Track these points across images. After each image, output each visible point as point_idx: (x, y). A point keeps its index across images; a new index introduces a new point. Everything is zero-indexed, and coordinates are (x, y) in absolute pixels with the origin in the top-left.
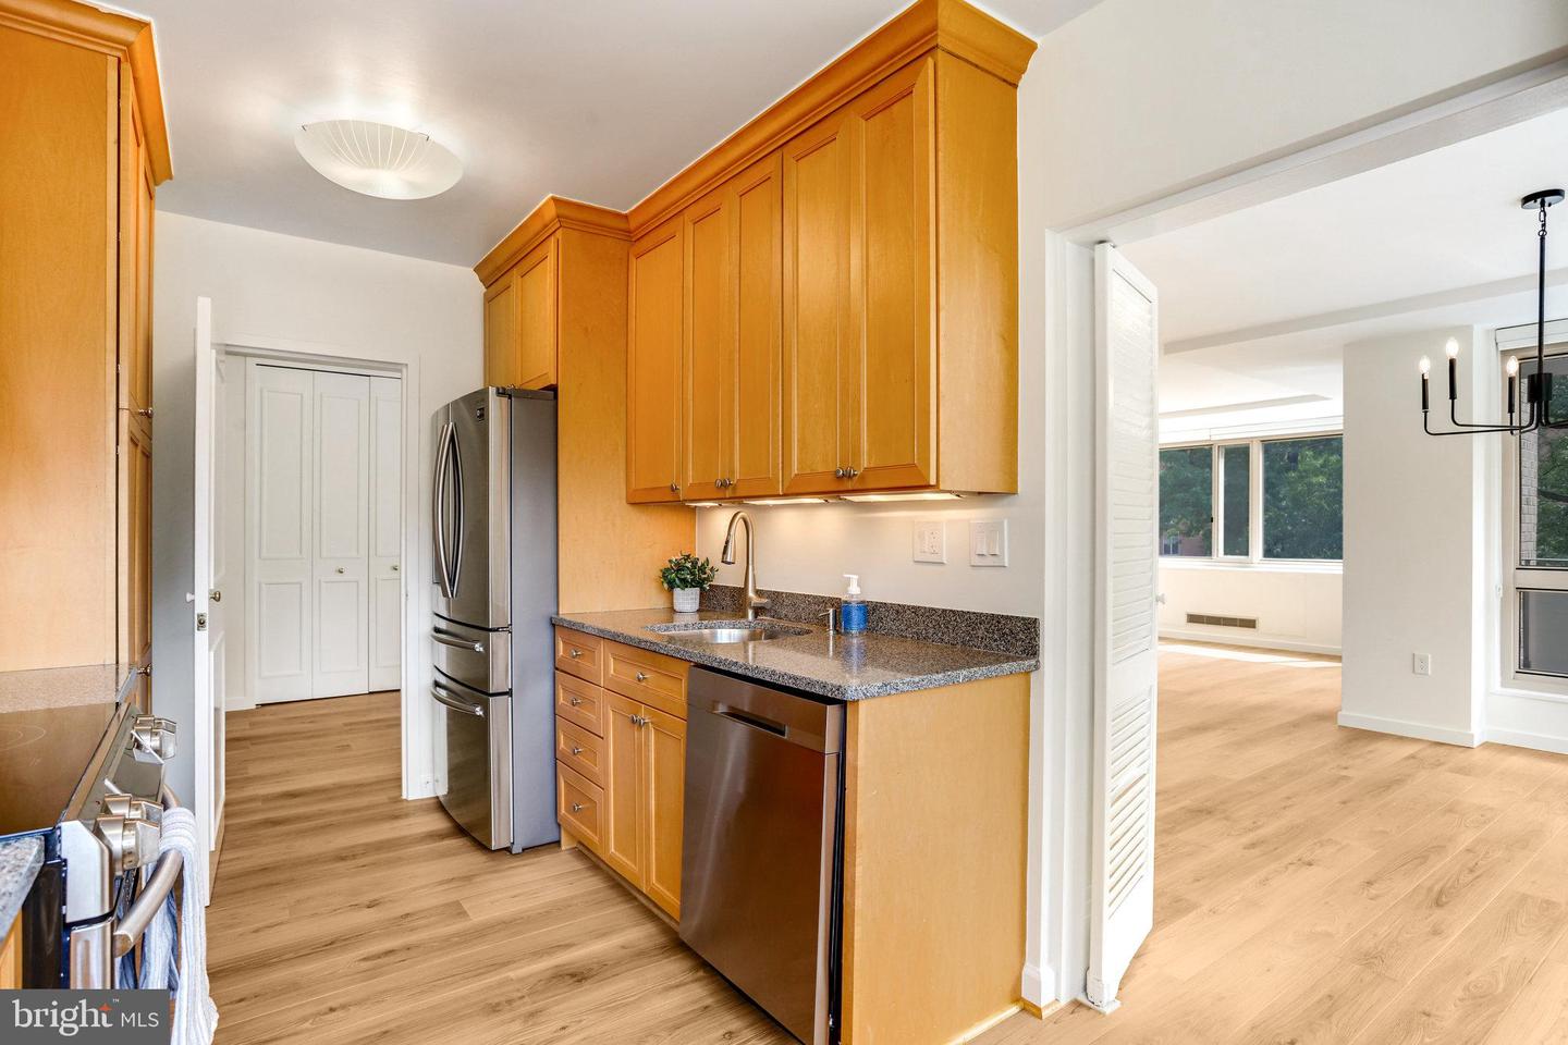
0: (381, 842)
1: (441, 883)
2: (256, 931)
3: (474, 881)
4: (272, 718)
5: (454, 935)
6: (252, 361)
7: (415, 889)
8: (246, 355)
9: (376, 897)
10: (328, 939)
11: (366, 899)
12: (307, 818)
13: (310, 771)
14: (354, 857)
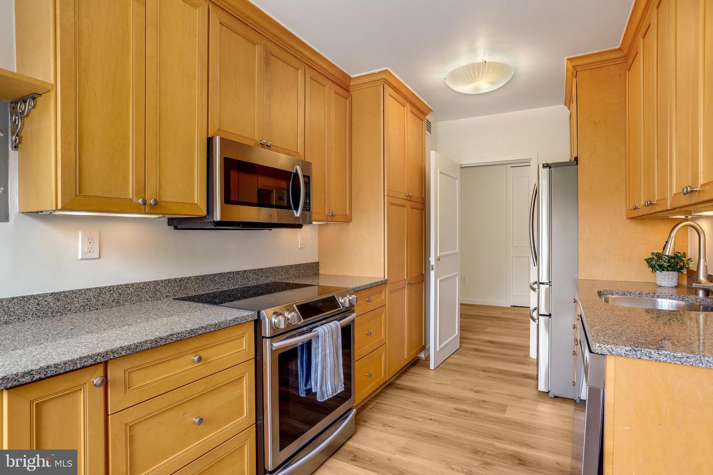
0: (505, 371)
1: (508, 395)
2: (438, 384)
3: (522, 400)
4: (513, 312)
5: (492, 417)
6: (509, 166)
7: (497, 393)
8: (506, 164)
9: (481, 389)
10: (453, 396)
11: (477, 389)
12: (489, 352)
13: (507, 335)
14: (489, 372)
